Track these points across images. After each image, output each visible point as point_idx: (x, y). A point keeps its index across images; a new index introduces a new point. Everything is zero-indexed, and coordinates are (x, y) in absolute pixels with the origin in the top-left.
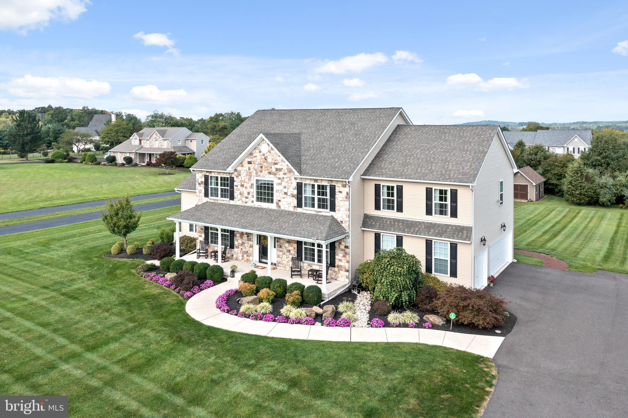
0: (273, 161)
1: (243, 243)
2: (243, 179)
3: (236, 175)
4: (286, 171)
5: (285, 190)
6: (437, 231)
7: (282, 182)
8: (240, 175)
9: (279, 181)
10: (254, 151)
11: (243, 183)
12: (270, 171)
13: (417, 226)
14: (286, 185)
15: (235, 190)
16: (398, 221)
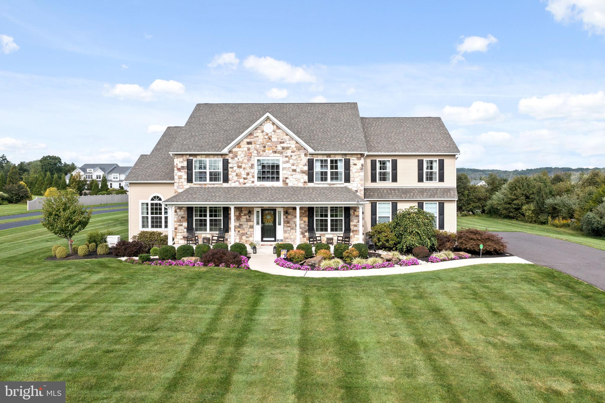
0: (280, 140)
1: (241, 225)
2: (241, 160)
3: (232, 157)
4: (295, 149)
5: (294, 167)
6: (429, 194)
7: (290, 160)
8: (236, 156)
9: (287, 159)
10: (255, 132)
11: (240, 165)
12: (274, 150)
13: (411, 192)
14: (295, 162)
15: (230, 173)
16: (394, 189)
